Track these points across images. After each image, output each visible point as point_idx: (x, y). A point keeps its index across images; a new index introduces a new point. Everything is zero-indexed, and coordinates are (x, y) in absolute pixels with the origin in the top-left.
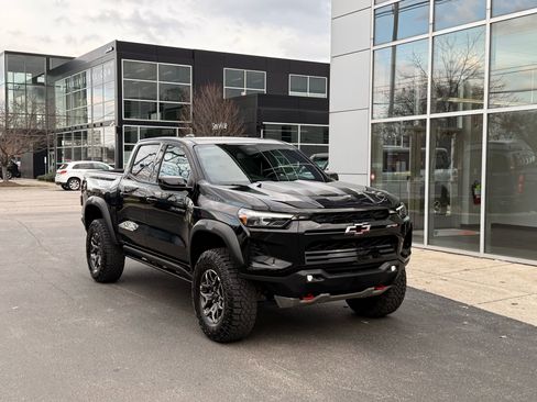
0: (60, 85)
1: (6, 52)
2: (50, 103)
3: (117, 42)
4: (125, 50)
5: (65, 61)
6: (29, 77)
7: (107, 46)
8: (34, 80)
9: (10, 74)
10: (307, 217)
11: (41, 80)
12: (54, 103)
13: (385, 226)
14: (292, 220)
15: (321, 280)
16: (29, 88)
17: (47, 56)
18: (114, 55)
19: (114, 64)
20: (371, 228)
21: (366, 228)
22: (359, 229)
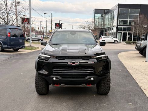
0: (107, 16)
1: (95, 9)
3: (118, 4)
4: (120, 6)
5: (107, 11)
6: (100, 15)
7: (116, 5)
9: (96, 15)
10: (55, 57)
11: (103, 15)
12: (105, 21)
13: (87, 63)
14: (50, 58)
15: (58, 80)
16: (100, 18)
17: (105, 9)
18: (117, 7)
19: (117, 10)
20: (80, 63)
21: (77, 63)
22: (74, 63)
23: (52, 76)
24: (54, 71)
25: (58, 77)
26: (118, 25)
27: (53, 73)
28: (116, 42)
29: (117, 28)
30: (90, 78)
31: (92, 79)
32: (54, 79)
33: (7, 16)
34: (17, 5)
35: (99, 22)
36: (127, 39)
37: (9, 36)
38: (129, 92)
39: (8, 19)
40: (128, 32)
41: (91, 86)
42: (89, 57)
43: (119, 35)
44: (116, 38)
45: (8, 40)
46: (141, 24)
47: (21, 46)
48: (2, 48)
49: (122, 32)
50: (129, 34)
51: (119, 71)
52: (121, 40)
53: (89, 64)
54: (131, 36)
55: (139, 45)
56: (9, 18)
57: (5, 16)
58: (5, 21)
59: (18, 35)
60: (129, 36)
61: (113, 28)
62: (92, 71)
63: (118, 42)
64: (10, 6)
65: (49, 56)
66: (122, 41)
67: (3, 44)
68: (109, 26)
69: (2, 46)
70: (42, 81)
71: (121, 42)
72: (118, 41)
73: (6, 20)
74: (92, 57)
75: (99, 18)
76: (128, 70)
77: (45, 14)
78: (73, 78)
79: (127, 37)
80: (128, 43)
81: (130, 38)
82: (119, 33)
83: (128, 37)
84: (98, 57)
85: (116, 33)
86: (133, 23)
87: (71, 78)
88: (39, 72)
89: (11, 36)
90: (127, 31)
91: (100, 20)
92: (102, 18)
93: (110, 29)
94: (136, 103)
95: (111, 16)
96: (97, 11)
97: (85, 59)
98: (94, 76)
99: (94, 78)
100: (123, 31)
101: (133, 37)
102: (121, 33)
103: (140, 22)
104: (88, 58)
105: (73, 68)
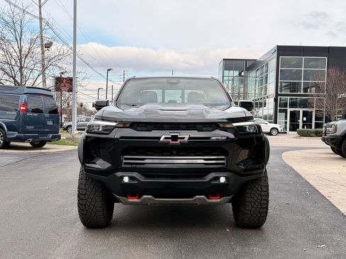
0: (253, 74)
1: (224, 59)
2: (245, 86)
3: (278, 46)
4: (282, 51)
5: (253, 62)
6: (236, 73)
7: (272, 50)
8: (240, 74)
9: (226, 72)
10: (128, 125)
11: (243, 74)
12: (247, 87)
13: (209, 138)
14: (115, 127)
15: (136, 182)
16: (235, 79)
17: (246, 60)
18: (276, 54)
19: (275, 60)
20: (190, 138)
21: (184, 138)
22: (174, 138)
23: (119, 174)
24: (124, 161)
25: (135, 174)
26: (277, 95)
27: (123, 166)
28: (274, 132)
29: (276, 100)
30: (218, 178)
31: (223, 180)
32: (126, 180)
33: (21, 68)
34: (45, 49)
35: (233, 88)
36: (301, 125)
37: (23, 110)
38: (315, 224)
39: (22, 75)
40: (301, 110)
41: (218, 200)
42: (214, 125)
43: (281, 116)
44: (276, 122)
45: (21, 121)
46: (333, 91)
47: (51, 135)
48: (4, 140)
49: (289, 110)
50: (305, 114)
51: (286, 184)
52: (286, 128)
53: (213, 142)
54: (310, 120)
55: (331, 129)
56: (25, 74)
57: (16, 69)
58: (15, 81)
59: (43, 109)
60: (305, 119)
61: (267, 100)
62: (223, 159)
63: (279, 133)
64: (27, 46)
65: (114, 124)
66: (290, 130)
67: (8, 130)
68: (256, 98)
69: (5, 136)
70: (94, 190)
71: (286, 133)
72: (280, 131)
73: (18, 79)
74: (221, 125)
75: (233, 80)
76: (310, 182)
77: (109, 70)
78: (173, 177)
79: (300, 121)
80: (302, 134)
81: (307, 124)
82: (280, 111)
83: (303, 121)
84: (237, 127)
85: (273, 118)
86: (314, 89)
87: (167, 177)
88: (87, 165)
89: (27, 111)
90: (300, 107)
91: (236, 84)
92: (240, 79)
93: (261, 104)
94: (338, 245)
95: (262, 74)
96: (229, 64)
97: (204, 129)
98: (226, 174)
99: (227, 178)
100: (291, 107)
101: (314, 121)
102: (285, 111)
103: (331, 87)
104: (211, 126)
105: (175, 152)
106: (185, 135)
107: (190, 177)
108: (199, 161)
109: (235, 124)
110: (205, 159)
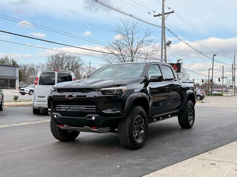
13: (86, 96)
20: (77, 96)
21: (74, 96)
22: (70, 96)
23: (53, 113)
24: (56, 107)
25: (58, 114)
30: (91, 117)
31: (93, 118)
32: (55, 116)
41: (97, 130)
53: (87, 98)
62: (94, 107)
84: (104, 90)
98: (95, 115)
99: (95, 117)
105: (73, 103)
106: (75, 94)
107: (79, 116)
108: (83, 108)
109: (102, 89)
110: (86, 107)
